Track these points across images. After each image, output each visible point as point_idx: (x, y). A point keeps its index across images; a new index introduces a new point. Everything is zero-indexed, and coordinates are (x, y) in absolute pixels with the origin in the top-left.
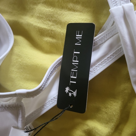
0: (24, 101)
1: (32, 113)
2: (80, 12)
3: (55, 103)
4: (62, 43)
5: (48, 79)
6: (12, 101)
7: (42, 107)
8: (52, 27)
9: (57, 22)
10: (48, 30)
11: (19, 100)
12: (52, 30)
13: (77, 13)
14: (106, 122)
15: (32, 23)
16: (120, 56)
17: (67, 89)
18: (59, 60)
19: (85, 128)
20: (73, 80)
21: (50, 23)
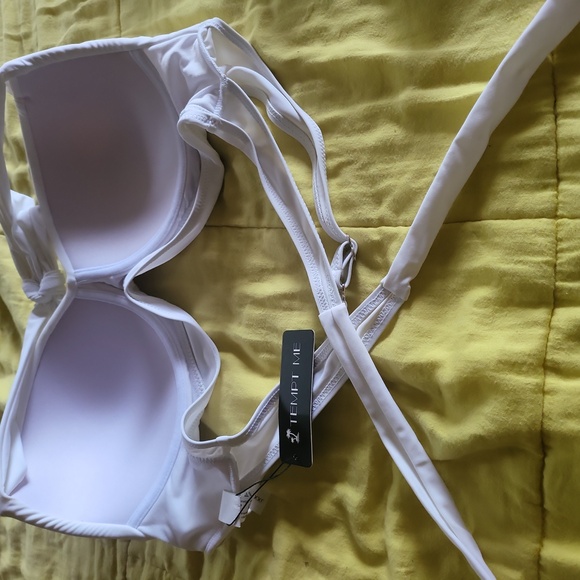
0: (233, 452)
1: (252, 472)
2: (300, 310)
3: (278, 455)
4: (277, 358)
5: (259, 420)
6: (218, 452)
7: (263, 461)
8: (267, 337)
9: (273, 329)
10: (263, 342)
11: (226, 451)
12: (267, 342)
13: (295, 313)
14: (356, 484)
15: (240, 335)
16: (345, 380)
17: (289, 432)
18: (276, 389)
19: (334, 496)
20: (294, 418)
21: (264, 332)
